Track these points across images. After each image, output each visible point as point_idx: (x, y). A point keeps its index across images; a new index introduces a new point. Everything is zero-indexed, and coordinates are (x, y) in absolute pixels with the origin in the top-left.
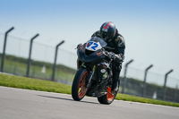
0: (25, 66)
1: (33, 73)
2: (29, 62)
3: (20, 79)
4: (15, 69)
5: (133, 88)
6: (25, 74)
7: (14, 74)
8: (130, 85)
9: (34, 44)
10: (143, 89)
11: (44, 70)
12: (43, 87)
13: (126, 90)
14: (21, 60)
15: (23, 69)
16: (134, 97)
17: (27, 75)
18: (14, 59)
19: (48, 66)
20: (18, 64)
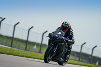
0: (25, 44)
1: (29, 48)
2: (27, 42)
3: (22, 52)
4: (19, 46)
5: (85, 59)
6: (24, 49)
7: (18, 48)
8: (83, 56)
9: (30, 32)
10: (90, 59)
11: (35, 47)
12: (34, 57)
13: (81, 60)
14: (22, 41)
15: (23, 46)
16: (86, 64)
17: (26, 50)
18: (18, 40)
19: (37, 45)
20: (20, 43)
